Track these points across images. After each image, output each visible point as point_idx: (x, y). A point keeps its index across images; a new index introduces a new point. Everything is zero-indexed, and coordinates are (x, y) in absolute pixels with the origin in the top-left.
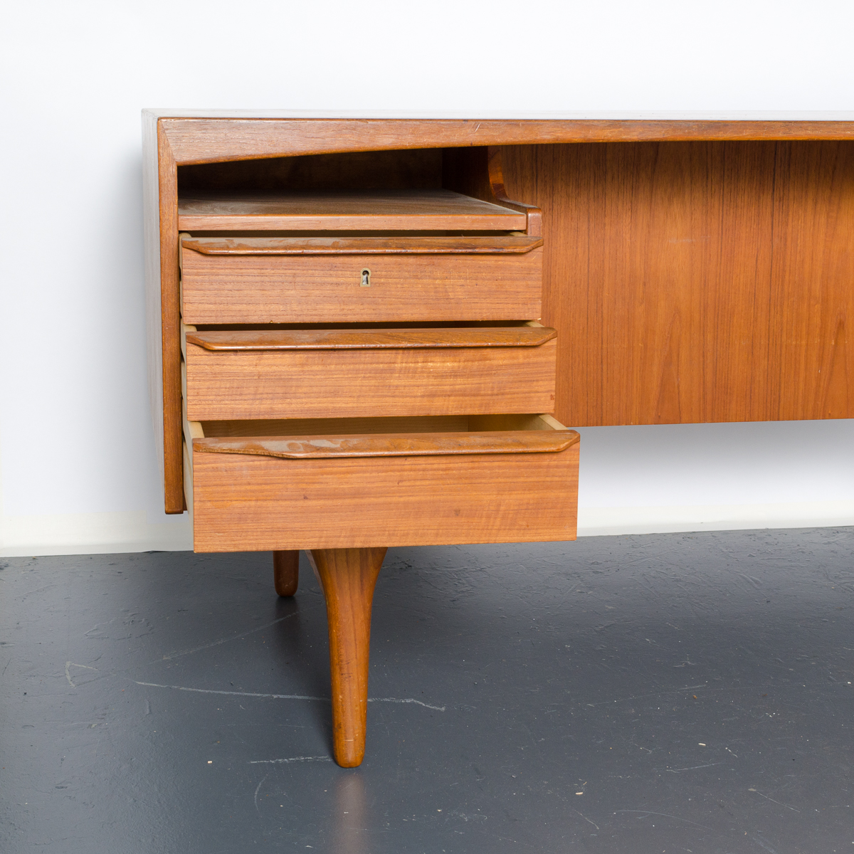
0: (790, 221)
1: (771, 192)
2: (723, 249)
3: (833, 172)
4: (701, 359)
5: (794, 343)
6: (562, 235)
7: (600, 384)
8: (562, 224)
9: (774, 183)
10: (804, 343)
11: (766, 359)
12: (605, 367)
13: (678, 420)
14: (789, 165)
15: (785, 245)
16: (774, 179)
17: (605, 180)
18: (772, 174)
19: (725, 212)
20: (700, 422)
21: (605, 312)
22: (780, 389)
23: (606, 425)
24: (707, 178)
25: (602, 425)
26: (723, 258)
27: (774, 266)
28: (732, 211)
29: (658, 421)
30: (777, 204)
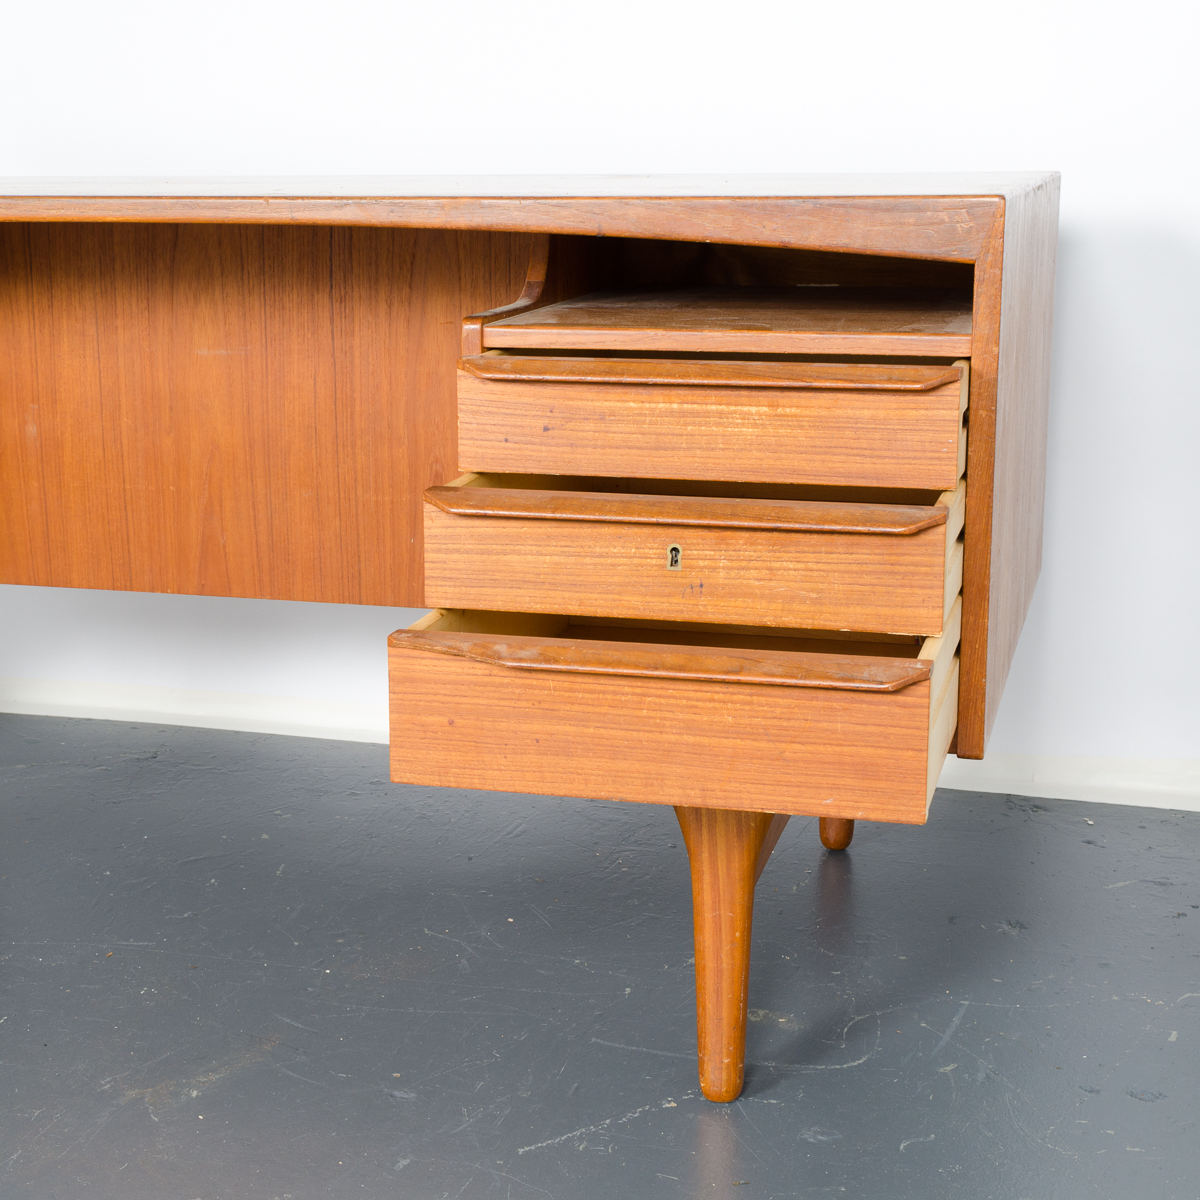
0: (357, 329)
1: (328, 290)
2: (269, 366)
3: (412, 263)
4: (252, 513)
5: (373, 499)
6: (66, 339)
7: (125, 537)
8: (65, 326)
9: (331, 276)
10: (387, 499)
11: (338, 519)
12: (129, 514)
13: (226, 590)
14: (351, 253)
15: (352, 363)
16: (331, 271)
17: (114, 269)
18: (329, 264)
19: (268, 315)
20: (255, 596)
21: (125, 442)
22: (359, 561)
23: (137, 590)
24: (243, 269)
25: (132, 590)
26: (270, 378)
27: (339, 391)
28: (277, 313)
29: (201, 591)
30: (337, 305)
